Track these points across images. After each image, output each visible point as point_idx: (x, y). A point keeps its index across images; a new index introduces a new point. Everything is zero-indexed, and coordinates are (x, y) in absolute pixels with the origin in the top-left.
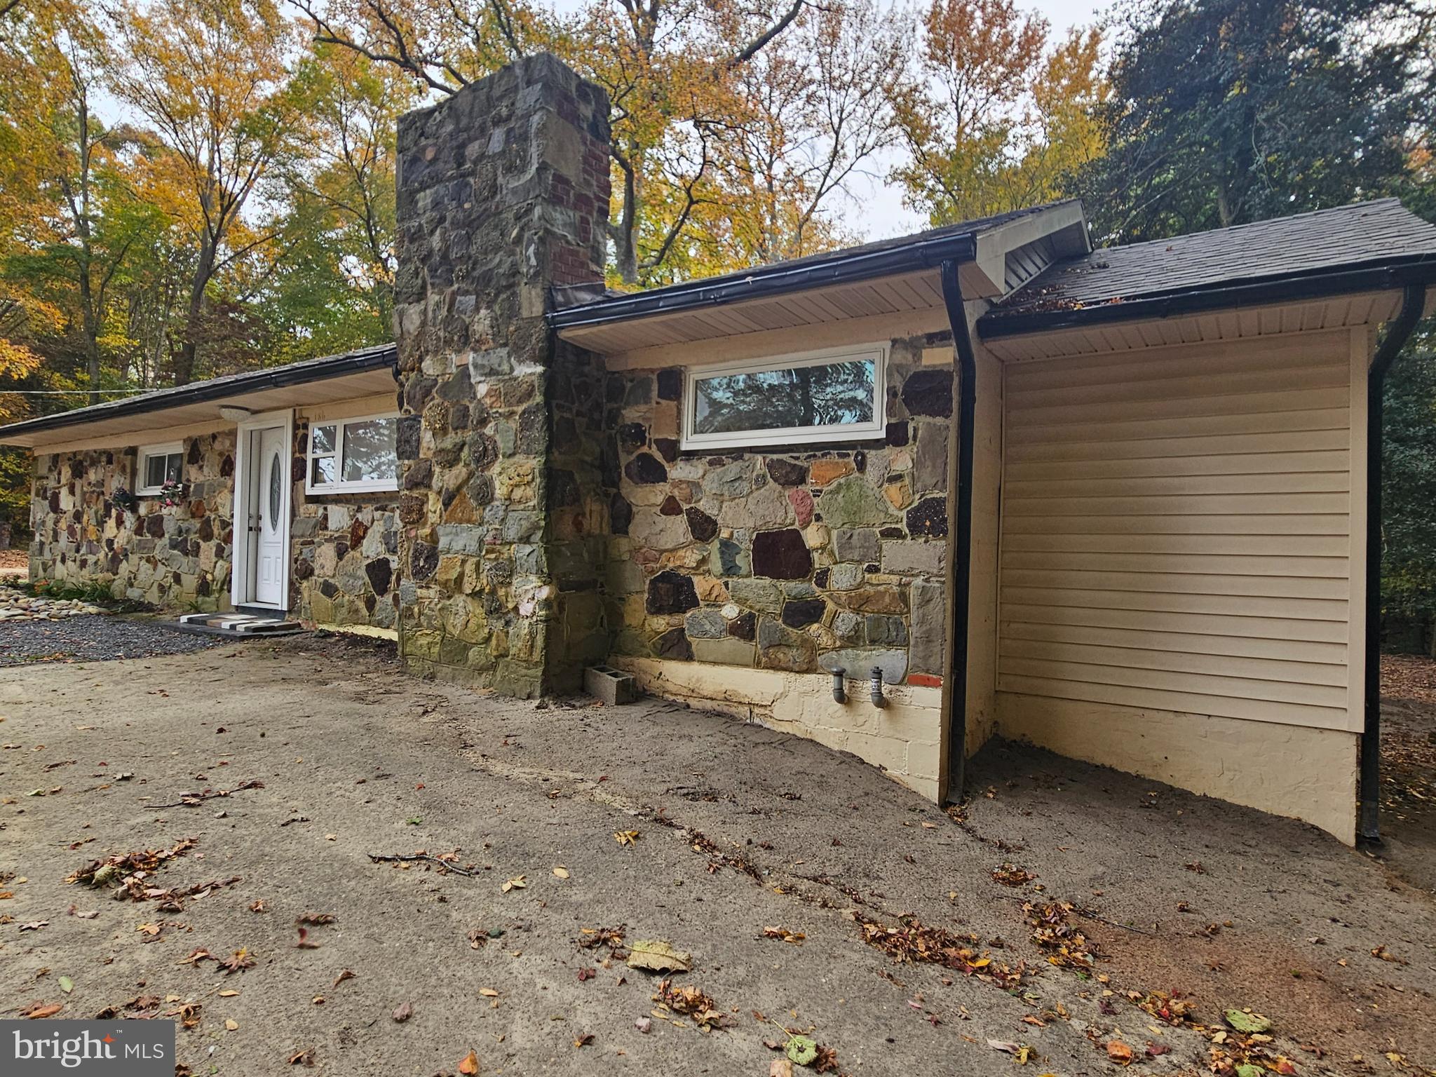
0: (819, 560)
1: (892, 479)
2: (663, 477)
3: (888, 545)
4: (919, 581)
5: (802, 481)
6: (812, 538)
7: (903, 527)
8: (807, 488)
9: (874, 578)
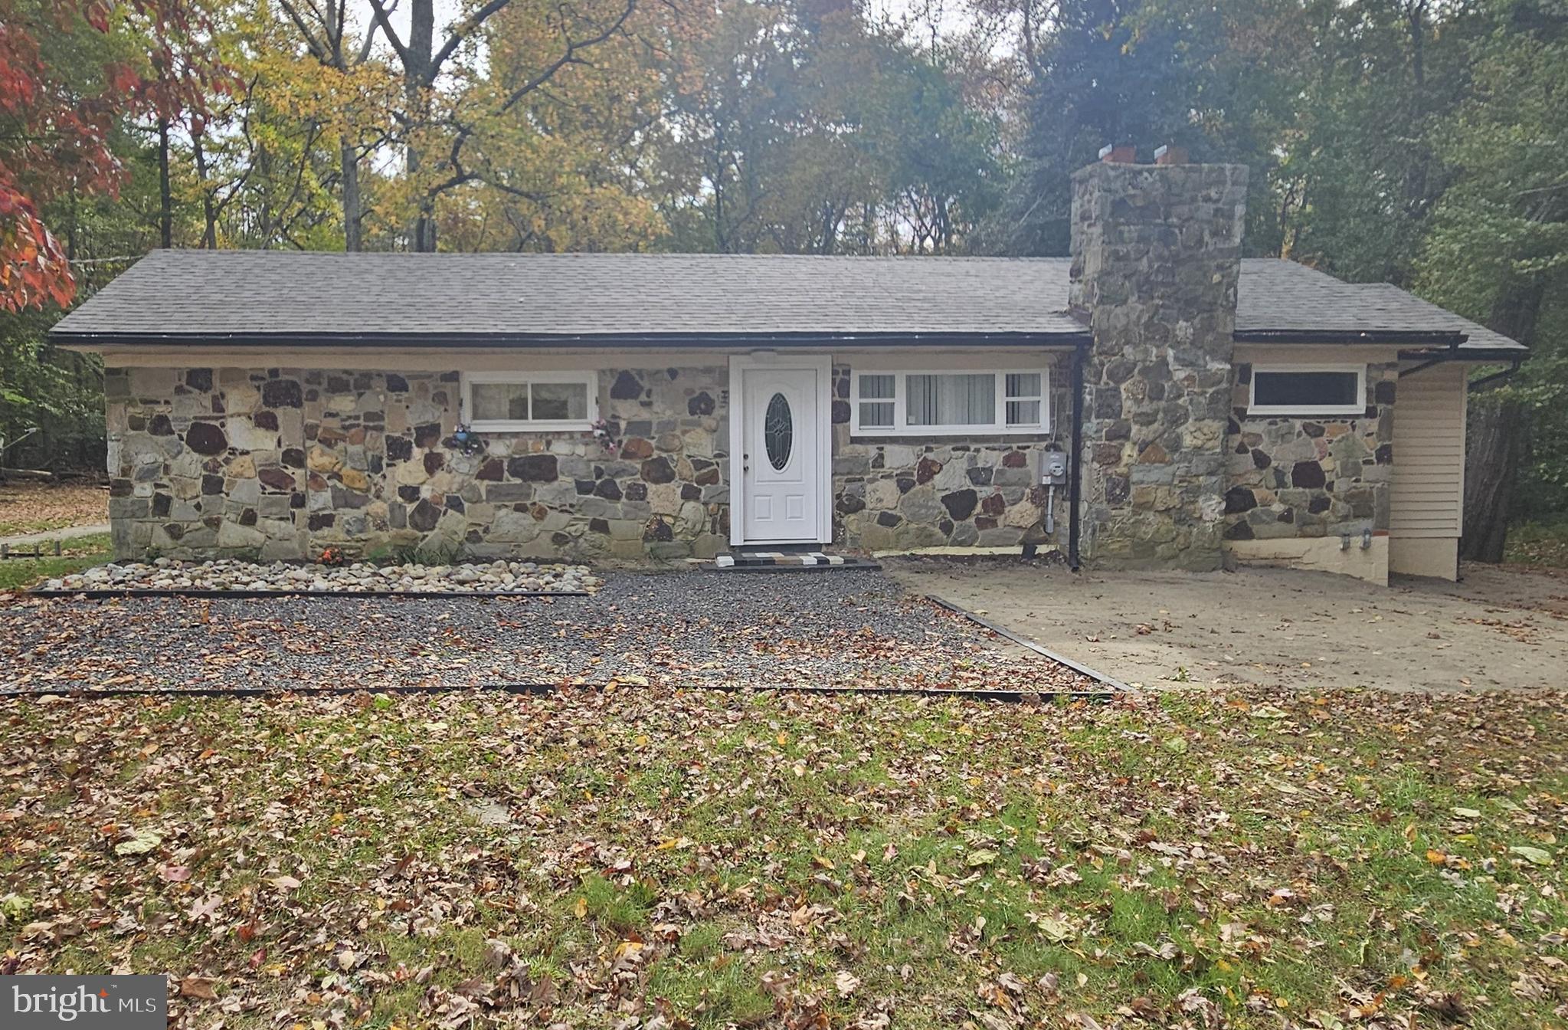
0: (1328, 477)
1: (1369, 435)
2: (1238, 431)
3: (1365, 468)
4: (1379, 485)
5: (1321, 435)
6: (1326, 464)
7: (1374, 458)
8: (1324, 438)
9: (1358, 485)
